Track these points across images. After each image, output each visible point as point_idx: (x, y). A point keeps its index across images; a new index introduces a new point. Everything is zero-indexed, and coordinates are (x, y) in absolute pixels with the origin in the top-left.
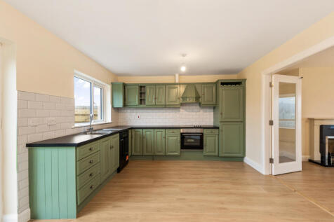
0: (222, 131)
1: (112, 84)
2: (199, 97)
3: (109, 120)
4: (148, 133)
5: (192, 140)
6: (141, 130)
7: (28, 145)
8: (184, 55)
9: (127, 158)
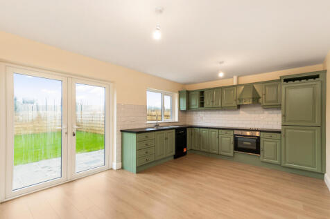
0: (284, 136)
1: (179, 92)
2: (260, 98)
3: (176, 120)
4: (204, 131)
5: (249, 143)
6: (198, 129)
7: (121, 131)
8: (221, 63)
9: (185, 150)
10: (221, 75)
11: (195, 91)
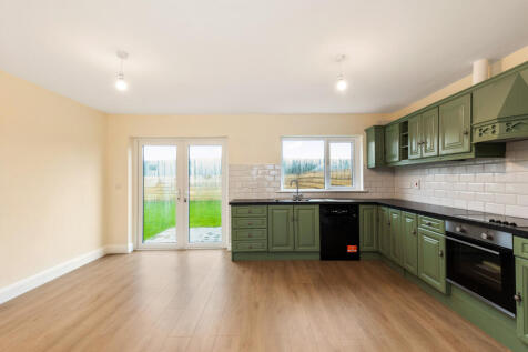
3: (362, 187)
10: (342, 86)
11: (392, 124)
